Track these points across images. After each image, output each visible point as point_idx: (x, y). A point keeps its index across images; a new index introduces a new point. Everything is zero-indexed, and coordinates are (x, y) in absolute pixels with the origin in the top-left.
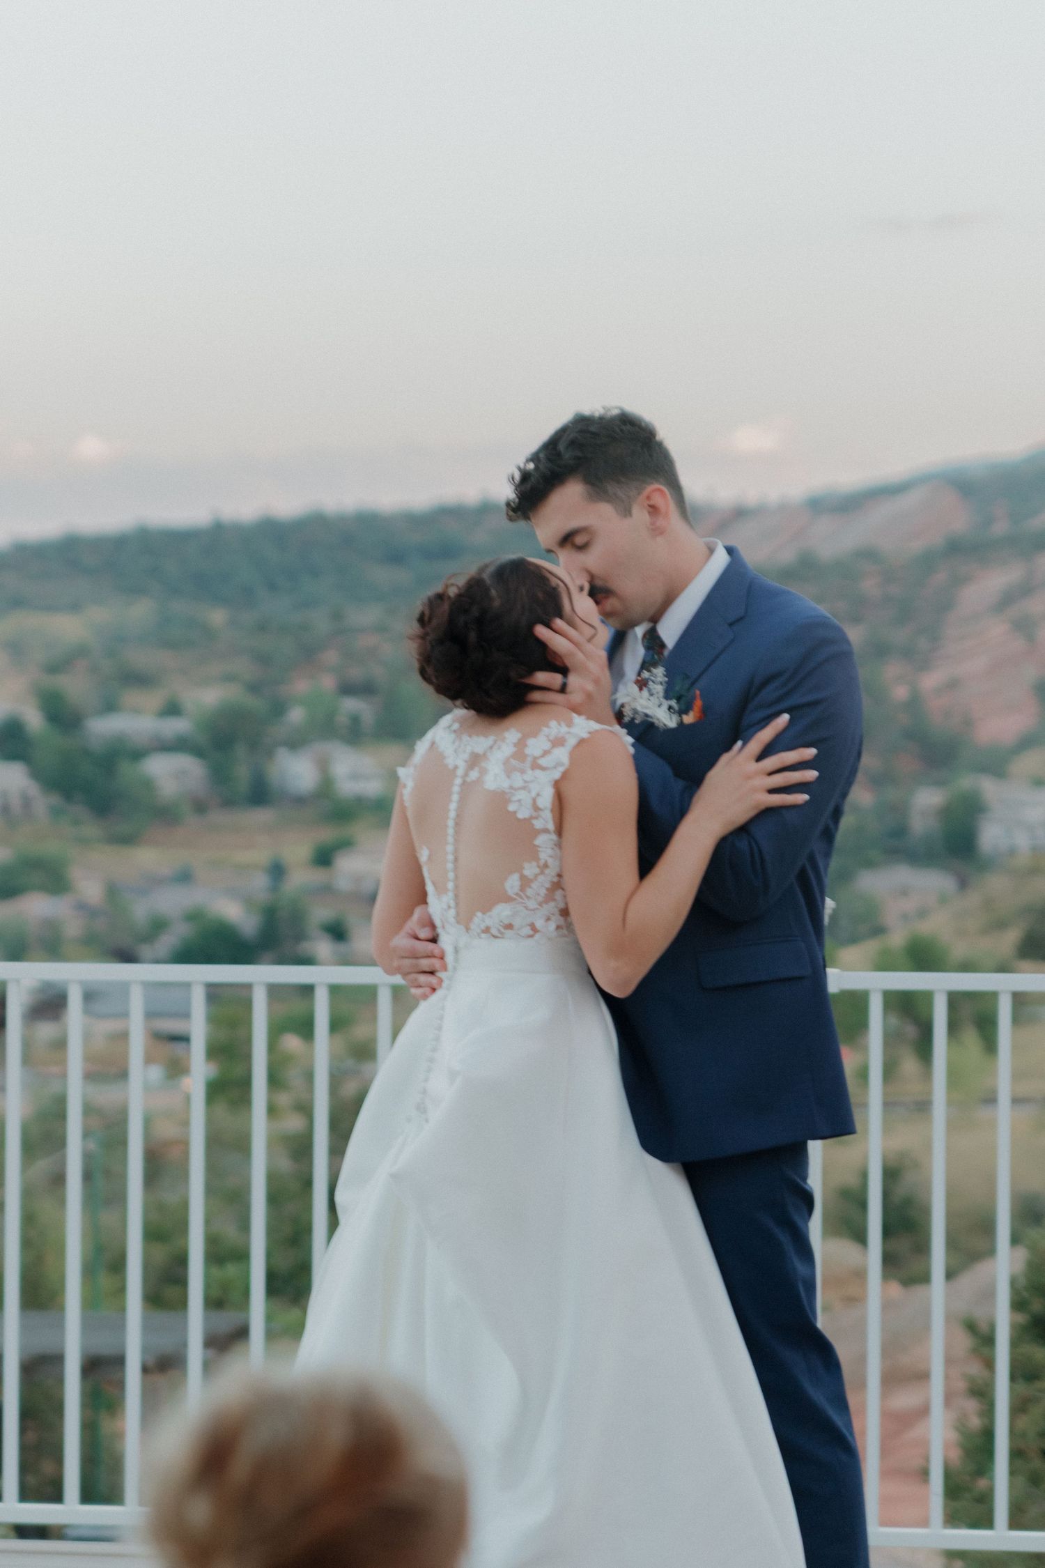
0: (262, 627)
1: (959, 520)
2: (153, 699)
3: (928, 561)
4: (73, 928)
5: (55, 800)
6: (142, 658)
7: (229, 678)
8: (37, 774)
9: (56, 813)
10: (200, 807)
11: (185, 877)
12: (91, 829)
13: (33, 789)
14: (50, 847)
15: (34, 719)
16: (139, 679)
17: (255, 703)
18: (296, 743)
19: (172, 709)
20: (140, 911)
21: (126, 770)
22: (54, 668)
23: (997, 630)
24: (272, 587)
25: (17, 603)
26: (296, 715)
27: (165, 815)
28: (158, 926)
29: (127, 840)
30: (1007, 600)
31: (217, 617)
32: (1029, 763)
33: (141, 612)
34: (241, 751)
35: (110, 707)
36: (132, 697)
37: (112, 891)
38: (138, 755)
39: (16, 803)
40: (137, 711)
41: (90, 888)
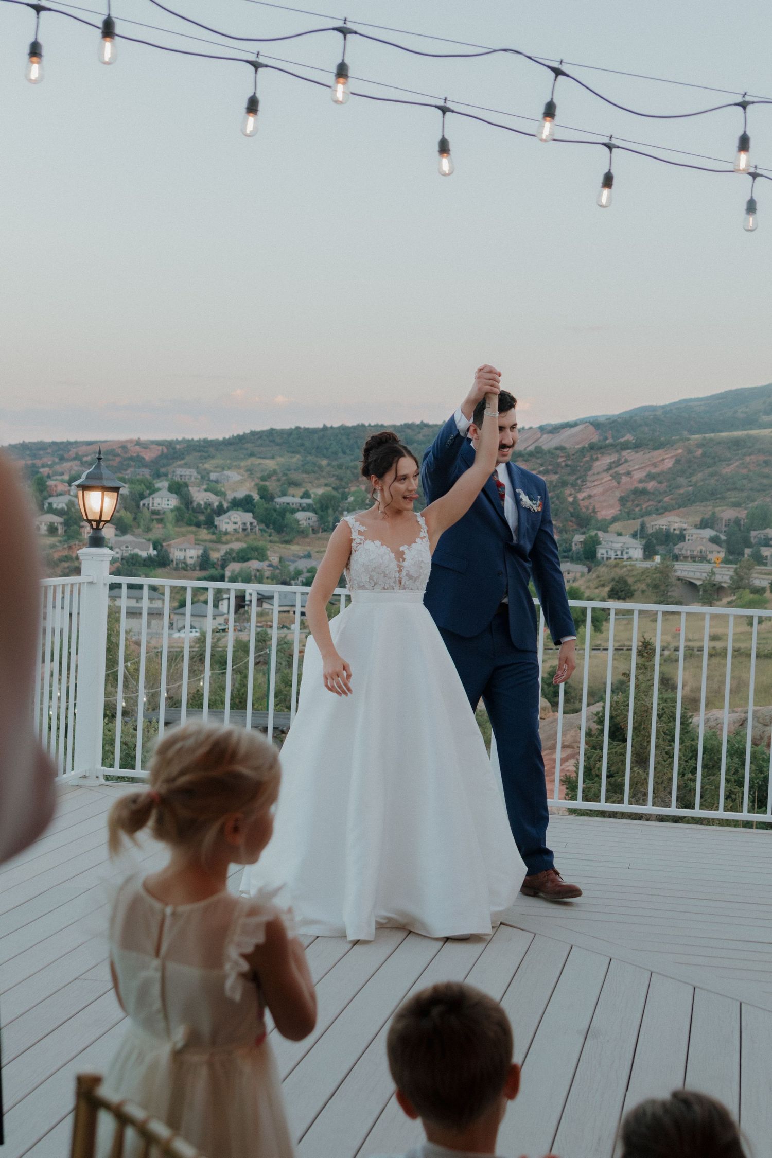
0: (340, 467)
1: (595, 438)
2: (300, 492)
3: (582, 451)
4: (267, 574)
5: (263, 526)
6: (296, 476)
7: (326, 485)
8: (254, 518)
9: (261, 530)
10: (314, 531)
11: (309, 556)
12: (275, 537)
13: (255, 522)
14: (261, 543)
15: (256, 497)
16: (296, 484)
17: (335, 493)
18: (349, 511)
19: (306, 495)
20: (292, 568)
21: (288, 515)
22: (263, 479)
23: (607, 477)
24: (344, 453)
25: (252, 455)
26: (351, 499)
27: (302, 533)
28: (298, 573)
29: (287, 542)
30: (610, 468)
31: (324, 462)
32: (616, 526)
33: (297, 459)
34: (330, 511)
35: (284, 494)
36: (292, 490)
37: (281, 559)
38: (293, 511)
39: (248, 526)
40: (293, 496)
41: (275, 560)
